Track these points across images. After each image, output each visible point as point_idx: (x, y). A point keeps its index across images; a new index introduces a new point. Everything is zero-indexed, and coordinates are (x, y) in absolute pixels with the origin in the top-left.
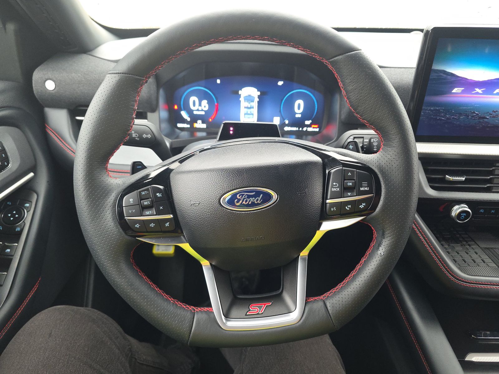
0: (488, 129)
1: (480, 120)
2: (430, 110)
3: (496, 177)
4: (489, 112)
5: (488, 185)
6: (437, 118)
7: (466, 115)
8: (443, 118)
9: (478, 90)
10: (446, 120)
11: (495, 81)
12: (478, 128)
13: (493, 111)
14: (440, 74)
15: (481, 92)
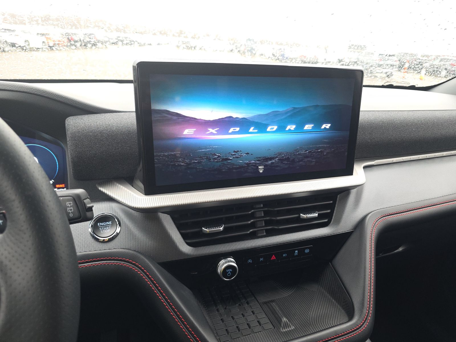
0: (234, 171)
1: (224, 162)
2: (164, 156)
3: (257, 220)
4: (230, 153)
5: (251, 230)
6: (175, 164)
7: (207, 158)
8: (182, 164)
9: (211, 130)
10: (186, 166)
11: (226, 119)
12: (224, 170)
13: (234, 151)
14: (164, 115)
15: (216, 132)
